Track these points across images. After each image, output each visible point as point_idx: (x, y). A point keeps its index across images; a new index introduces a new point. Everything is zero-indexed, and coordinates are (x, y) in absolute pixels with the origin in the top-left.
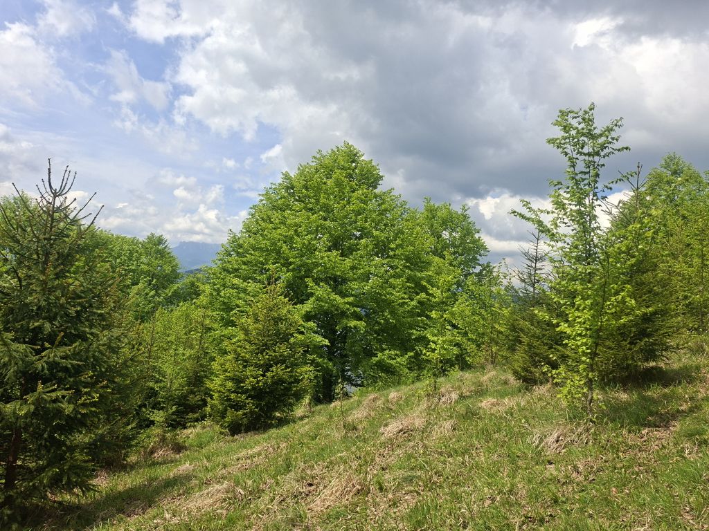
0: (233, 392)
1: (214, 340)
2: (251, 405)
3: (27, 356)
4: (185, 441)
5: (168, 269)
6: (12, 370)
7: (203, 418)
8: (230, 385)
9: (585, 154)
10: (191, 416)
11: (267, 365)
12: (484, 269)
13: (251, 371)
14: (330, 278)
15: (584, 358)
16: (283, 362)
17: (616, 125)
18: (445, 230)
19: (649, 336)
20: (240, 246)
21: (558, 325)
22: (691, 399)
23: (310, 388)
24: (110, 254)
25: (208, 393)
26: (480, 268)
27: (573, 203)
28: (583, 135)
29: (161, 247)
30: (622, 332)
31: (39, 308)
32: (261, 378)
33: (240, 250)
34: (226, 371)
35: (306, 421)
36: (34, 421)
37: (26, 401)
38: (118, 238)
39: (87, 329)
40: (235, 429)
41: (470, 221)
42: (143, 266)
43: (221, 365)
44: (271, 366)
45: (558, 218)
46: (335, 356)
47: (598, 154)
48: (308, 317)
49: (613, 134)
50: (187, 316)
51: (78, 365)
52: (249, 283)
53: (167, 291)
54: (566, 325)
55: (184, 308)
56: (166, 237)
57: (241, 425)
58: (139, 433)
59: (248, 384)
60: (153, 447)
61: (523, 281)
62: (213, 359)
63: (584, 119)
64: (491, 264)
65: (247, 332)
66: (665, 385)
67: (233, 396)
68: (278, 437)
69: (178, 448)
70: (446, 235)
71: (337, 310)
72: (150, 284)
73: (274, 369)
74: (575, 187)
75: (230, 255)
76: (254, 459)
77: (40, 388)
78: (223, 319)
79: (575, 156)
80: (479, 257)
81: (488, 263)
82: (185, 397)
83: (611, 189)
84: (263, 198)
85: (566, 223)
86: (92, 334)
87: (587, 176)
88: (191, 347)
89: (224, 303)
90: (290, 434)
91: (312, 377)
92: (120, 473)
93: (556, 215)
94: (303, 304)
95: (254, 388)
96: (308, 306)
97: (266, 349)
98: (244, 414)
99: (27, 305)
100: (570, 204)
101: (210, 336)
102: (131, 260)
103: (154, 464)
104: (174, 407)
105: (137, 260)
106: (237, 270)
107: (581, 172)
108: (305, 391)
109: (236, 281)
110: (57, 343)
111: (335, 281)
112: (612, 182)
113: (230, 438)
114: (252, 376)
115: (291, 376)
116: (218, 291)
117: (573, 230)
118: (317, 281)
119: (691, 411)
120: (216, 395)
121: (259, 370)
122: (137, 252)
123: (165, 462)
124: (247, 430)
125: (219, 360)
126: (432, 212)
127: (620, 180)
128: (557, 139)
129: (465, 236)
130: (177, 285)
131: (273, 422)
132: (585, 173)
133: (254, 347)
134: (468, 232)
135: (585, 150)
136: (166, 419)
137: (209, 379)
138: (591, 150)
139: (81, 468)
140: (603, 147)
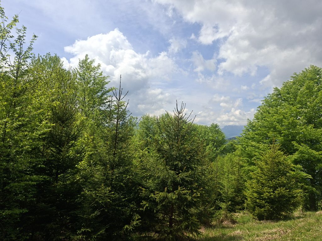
0: (257, 199)
1: (245, 172)
2: (268, 207)
3: (174, 175)
4: (236, 219)
5: (220, 138)
6: (169, 181)
7: (243, 209)
8: (255, 195)
10: (237, 207)
11: (275, 187)
13: (266, 189)
14: (308, 140)
16: (284, 186)
20: (254, 127)
23: (302, 202)
24: (198, 133)
25: (245, 197)
29: (217, 129)
31: (177, 157)
32: (272, 193)
33: (254, 129)
34: (253, 188)
35: (301, 220)
36: (178, 201)
37: (175, 193)
38: (200, 126)
39: (193, 166)
40: (261, 217)
42: (210, 137)
43: (250, 185)
44: (277, 188)
46: (316, 185)
48: (296, 162)
50: (231, 160)
51: (191, 180)
52: (260, 144)
53: (221, 148)
55: (229, 156)
56: (219, 124)
57: (263, 216)
58: (216, 212)
59: (265, 195)
60: (222, 219)
62: (245, 181)
65: (262, 169)
67: (258, 201)
68: (285, 226)
69: (234, 222)
71: (314, 158)
72: (213, 145)
73: (279, 189)
75: (249, 131)
76: (273, 235)
77: (179, 188)
78: (248, 161)
82: (234, 198)
84: (264, 102)
86: (195, 167)
88: (234, 174)
89: (248, 154)
90: (293, 226)
91: (302, 195)
92: (209, 228)
94: (292, 155)
95: (269, 198)
96: (296, 156)
97: (274, 178)
98: (265, 211)
99: (172, 155)
101: (243, 170)
102: (205, 135)
103: (223, 227)
104: (230, 202)
105: (208, 135)
106: (253, 138)
108: (299, 203)
109: (254, 143)
110: (184, 171)
111: (311, 142)
113: (258, 221)
114: (267, 192)
115: (290, 194)
116: (245, 148)
118: (299, 142)
120: (249, 199)
121: (270, 189)
122: (207, 131)
123: (228, 228)
124: (267, 219)
125: (249, 182)
130: (225, 145)
131: (281, 217)
133: (267, 177)
136: (227, 207)
137: (244, 190)
139: (195, 224)
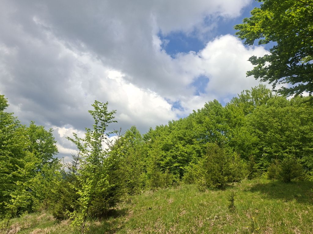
9: (102, 120)
12: (54, 161)
15: (85, 207)
17: (114, 112)
18: (38, 139)
19: (113, 196)
21: (77, 191)
22: (123, 223)
26: (52, 160)
27: (94, 138)
28: (102, 112)
30: (103, 194)
41: (52, 136)
45: (87, 143)
47: (106, 121)
49: (113, 115)
54: (81, 191)
61: (69, 168)
63: (104, 107)
64: (58, 159)
66: (115, 218)
70: (38, 141)
74: (96, 132)
79: (98, 120)
80: (53, 155)
81: (57, 158)
83: (109, 135)
85: (90, 146)
87: (101, 129)
93: (86, 142)
100: (93, 139)
107: (99, 127)
112: (110, 133)
117: (92, 149)
119: (121, 228)
126: (33, 129)
127: (112, 133)
128: (92, 112)
129: (48, 144)
132: (101, 127)
134: (50, 142)
135: (102, 118)
138: (104, 119)
140: (109, 119)
